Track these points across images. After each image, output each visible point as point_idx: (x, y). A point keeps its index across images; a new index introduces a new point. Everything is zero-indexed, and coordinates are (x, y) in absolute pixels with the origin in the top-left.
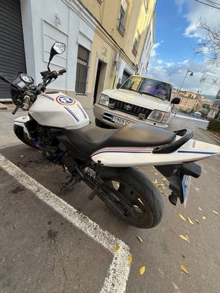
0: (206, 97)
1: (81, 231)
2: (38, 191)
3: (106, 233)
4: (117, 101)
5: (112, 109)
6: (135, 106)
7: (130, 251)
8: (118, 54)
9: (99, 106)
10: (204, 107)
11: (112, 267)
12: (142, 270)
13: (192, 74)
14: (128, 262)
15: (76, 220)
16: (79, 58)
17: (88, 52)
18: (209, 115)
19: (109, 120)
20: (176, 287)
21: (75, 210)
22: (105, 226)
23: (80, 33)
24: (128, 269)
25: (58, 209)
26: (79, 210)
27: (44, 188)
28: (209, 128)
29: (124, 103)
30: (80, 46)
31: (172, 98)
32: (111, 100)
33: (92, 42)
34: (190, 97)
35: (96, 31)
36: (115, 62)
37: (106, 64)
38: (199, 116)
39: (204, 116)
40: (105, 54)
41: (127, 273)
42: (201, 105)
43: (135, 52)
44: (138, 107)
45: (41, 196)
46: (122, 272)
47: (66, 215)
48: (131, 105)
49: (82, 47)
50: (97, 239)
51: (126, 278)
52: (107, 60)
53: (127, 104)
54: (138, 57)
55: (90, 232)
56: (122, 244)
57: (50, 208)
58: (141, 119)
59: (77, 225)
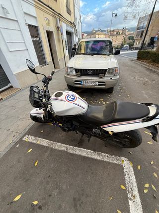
0: (129, 30)
1: (102, 161)
2: (67, 149)
3: (114, 156)
4: (81, 70)
5: (79, 76)
6: (94, 70)
7: (129, 160)
8: (58, 19)
9: (69, 76)
10: (129, 39)
11: (125, 171)
12: (139, 167)
13: (116, 15)
14: (131, 166)
15: (95, 156)
16: (32, 36)
17: (36, 28)
18: (135, 46)
19: (80, 84)
20: (155, 167)
21: (92, 151)
22: (111, 153)
23: (25, 13)
24: (132, 168)
25: (84, 154)
26: (94, 150)
27: (69, 146)
28: (139, 58)
29: (86, 70)
30: (30, 26)
31: (114, 51)
32: (77, 70)
33: (35, 18)
34: (118, 34)
35: (36, 6)
36: (58, 27)
37: (52, 32)
38: (128, 48)
39: (131, 47)
40: (48, 24)
41: (133, 170)
42: (127, 38)
43: (69, 12)
44: (97, 70)
45: (70, 151)
46: (131, 171)
47: (90, 156)
48: (91, 70)
49: (31, 25)
50: (111, 161)
51: (133, 172)
52: (52, 28)
53: (89, 70)
54: (72, 14)
55: (106, 159)
56: (124, 159)
57: (80, 155)
58: (101, 78)
59: (98, 158)
